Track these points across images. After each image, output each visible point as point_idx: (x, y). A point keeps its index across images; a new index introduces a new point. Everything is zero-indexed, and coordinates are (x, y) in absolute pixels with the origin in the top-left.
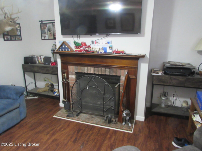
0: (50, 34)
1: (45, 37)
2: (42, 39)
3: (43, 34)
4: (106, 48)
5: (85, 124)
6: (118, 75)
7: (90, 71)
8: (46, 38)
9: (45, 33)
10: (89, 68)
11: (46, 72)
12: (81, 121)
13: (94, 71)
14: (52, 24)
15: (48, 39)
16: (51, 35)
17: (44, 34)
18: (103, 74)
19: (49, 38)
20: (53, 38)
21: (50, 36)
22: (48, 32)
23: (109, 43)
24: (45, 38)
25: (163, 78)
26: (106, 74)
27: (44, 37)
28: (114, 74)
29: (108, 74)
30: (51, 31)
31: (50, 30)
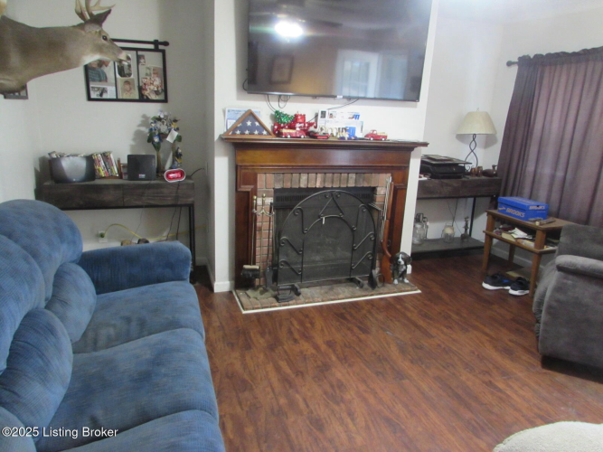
0: (127, 82)
1: (103, 91)
2: (89, 99)
3: (94, 80)
4: (354, 129)
5: (333, 305)
6: (373, 185)
7: (314, 182)
8: (105, 96)
9: (103, 78)
10: (312, 176)
11: (152, 202)
12: (319, 302)
13: (324, 181)
14: (135, 52)
15: (117, 100)
16: (127, 87)
17: (100, 81)
18: (342, 186)
19: (120, 97)
20: (137, 97)
21: (124, 90)
22: (118, 76)
23: (356, 117)
24: (101, 95)
25: (431, 186)
26: (349, 185)
27: (98, 93)
28: (366, 185)
29: (353, 185)
30: (130, 75)
31: (126, 71)
